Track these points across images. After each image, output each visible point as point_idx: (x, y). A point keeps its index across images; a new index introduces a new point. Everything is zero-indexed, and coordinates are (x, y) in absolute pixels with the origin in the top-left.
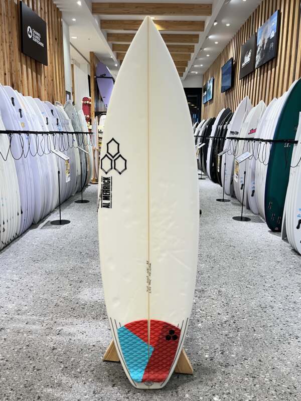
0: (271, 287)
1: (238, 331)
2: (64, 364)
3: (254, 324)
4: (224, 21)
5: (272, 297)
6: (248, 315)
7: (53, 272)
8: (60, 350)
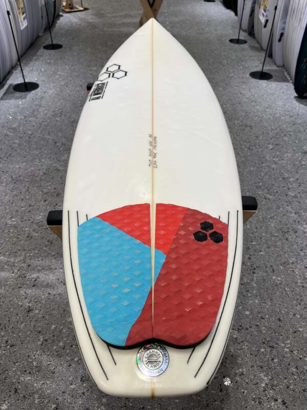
0: (296, 197)
1: (254, 273)
2: (42, 334)
3: (273, 260)
5: (296, 213)
6: (265, 246)
7: (21, 178)
8: (37, 311)
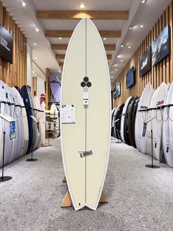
4: (127, 44)
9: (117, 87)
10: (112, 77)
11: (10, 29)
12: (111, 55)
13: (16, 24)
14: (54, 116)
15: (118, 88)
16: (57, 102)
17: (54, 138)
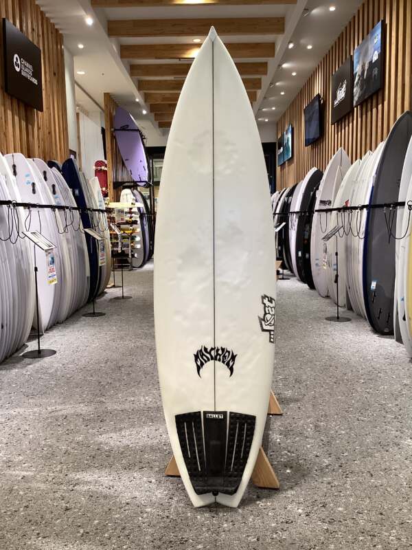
9: (286, 137)
10: (274, 108)
11: (33, 30)
12: (266, 63)
13: (42, 12)
14: (129, 215)
15: (288, 141)
16: (135, 180)
17: (132, 268)
